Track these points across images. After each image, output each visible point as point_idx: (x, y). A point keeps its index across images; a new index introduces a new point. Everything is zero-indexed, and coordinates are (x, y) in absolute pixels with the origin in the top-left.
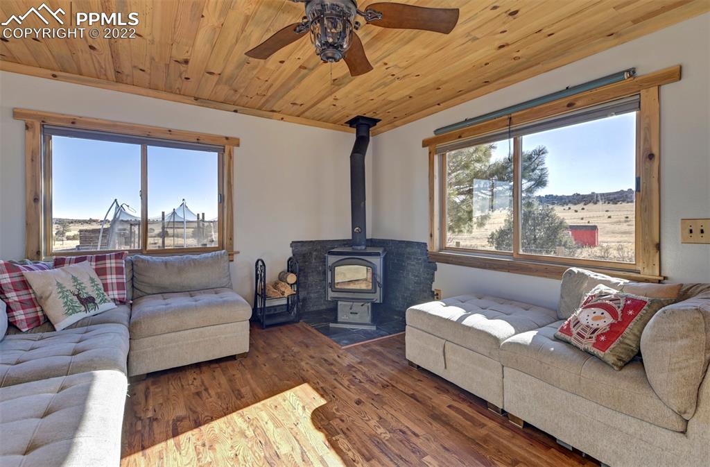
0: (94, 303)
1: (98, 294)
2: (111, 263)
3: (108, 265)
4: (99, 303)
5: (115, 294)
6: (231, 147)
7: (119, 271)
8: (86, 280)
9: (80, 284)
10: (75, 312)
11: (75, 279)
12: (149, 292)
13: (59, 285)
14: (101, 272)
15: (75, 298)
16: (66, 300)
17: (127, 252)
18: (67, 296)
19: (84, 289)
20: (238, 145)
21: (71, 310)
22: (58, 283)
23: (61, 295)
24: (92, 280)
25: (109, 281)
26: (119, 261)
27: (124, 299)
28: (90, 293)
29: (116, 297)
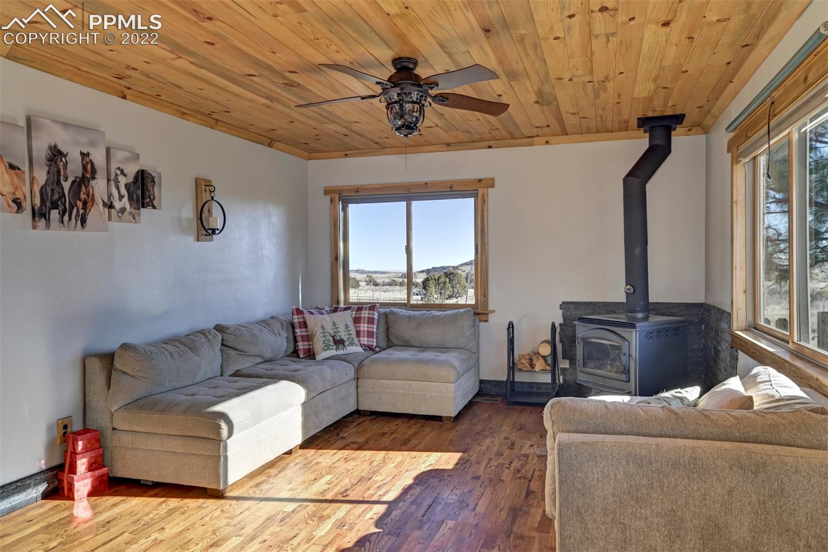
0: (344, 344)
1: (348, 338)
2: (365, 314)
3: (363, 315)
4: (348, 345)
5: (365, 340)
6: (485, 189)
7: (371, 321)
8: (341, 326)
9: (336, 328)
10: (329, 349)
11: (334, 324)
12: (397, 344)
13: (323, 327)
14: (357, 320)
15: (331, 339)
16: (324, 339)
17: (378, 305)
18: (326, 336)
19: (339, 332)
20: (493, 186)
21: (327, 347)
22: (322, 325)
23: (322, 335)
24: (347, 326)
25: (362, 329)
26: (371, 312)
27: (372, 346)
28: (342, 336)
29: (366, 343)
